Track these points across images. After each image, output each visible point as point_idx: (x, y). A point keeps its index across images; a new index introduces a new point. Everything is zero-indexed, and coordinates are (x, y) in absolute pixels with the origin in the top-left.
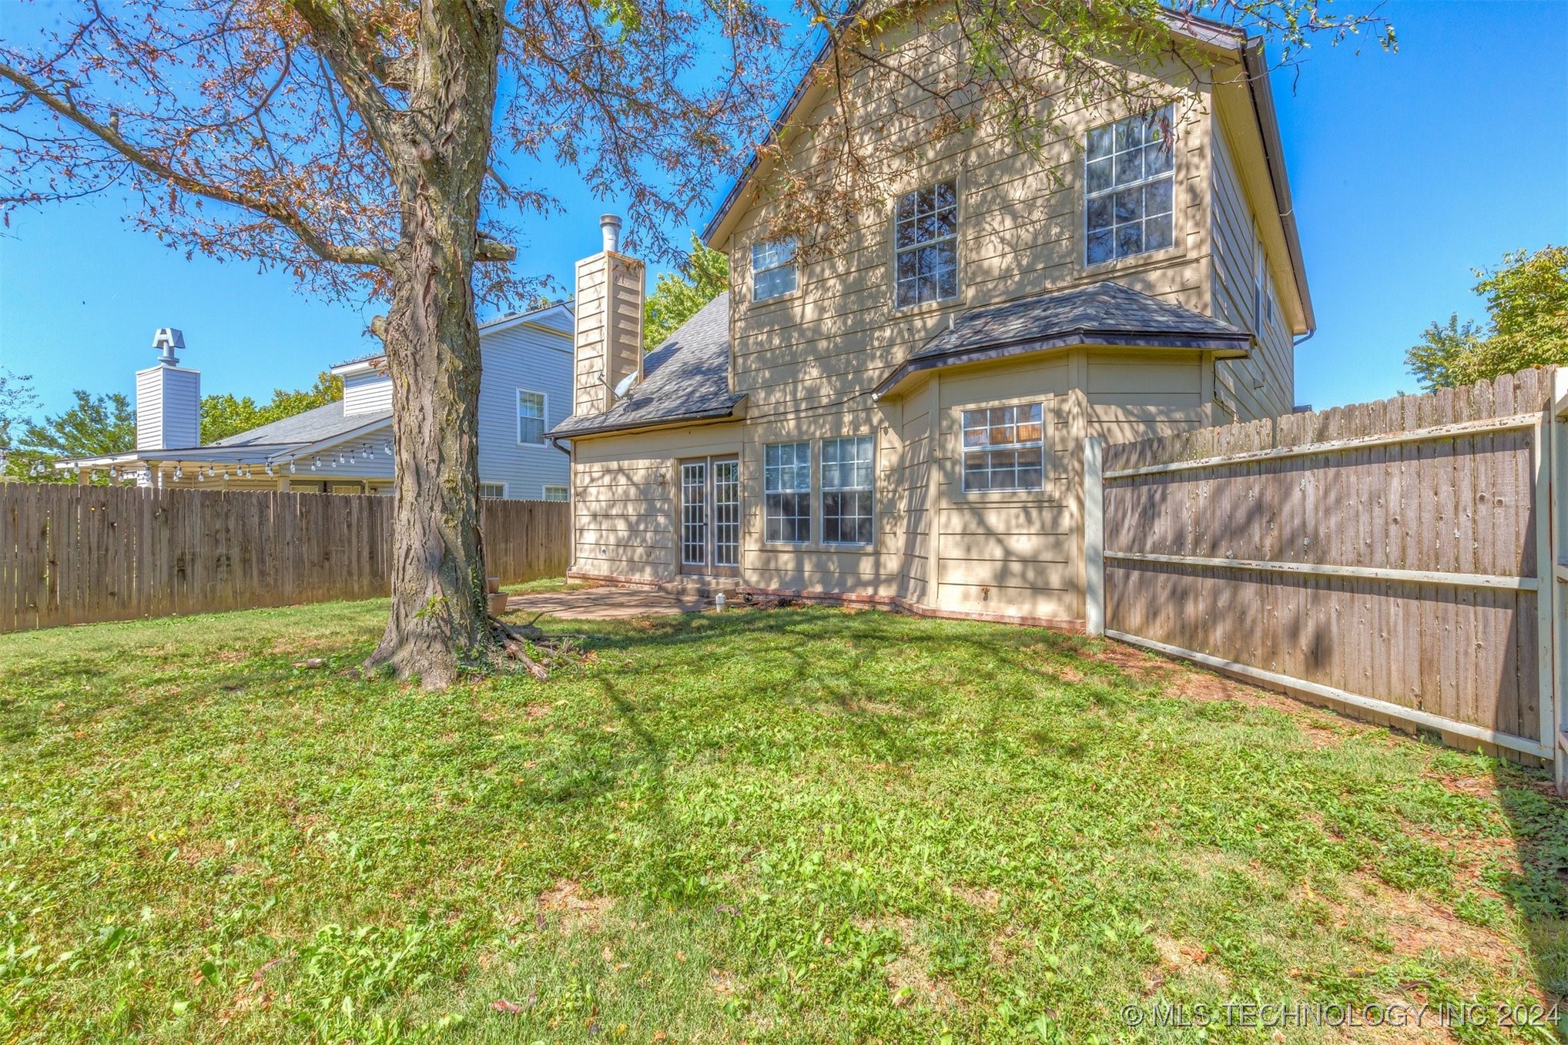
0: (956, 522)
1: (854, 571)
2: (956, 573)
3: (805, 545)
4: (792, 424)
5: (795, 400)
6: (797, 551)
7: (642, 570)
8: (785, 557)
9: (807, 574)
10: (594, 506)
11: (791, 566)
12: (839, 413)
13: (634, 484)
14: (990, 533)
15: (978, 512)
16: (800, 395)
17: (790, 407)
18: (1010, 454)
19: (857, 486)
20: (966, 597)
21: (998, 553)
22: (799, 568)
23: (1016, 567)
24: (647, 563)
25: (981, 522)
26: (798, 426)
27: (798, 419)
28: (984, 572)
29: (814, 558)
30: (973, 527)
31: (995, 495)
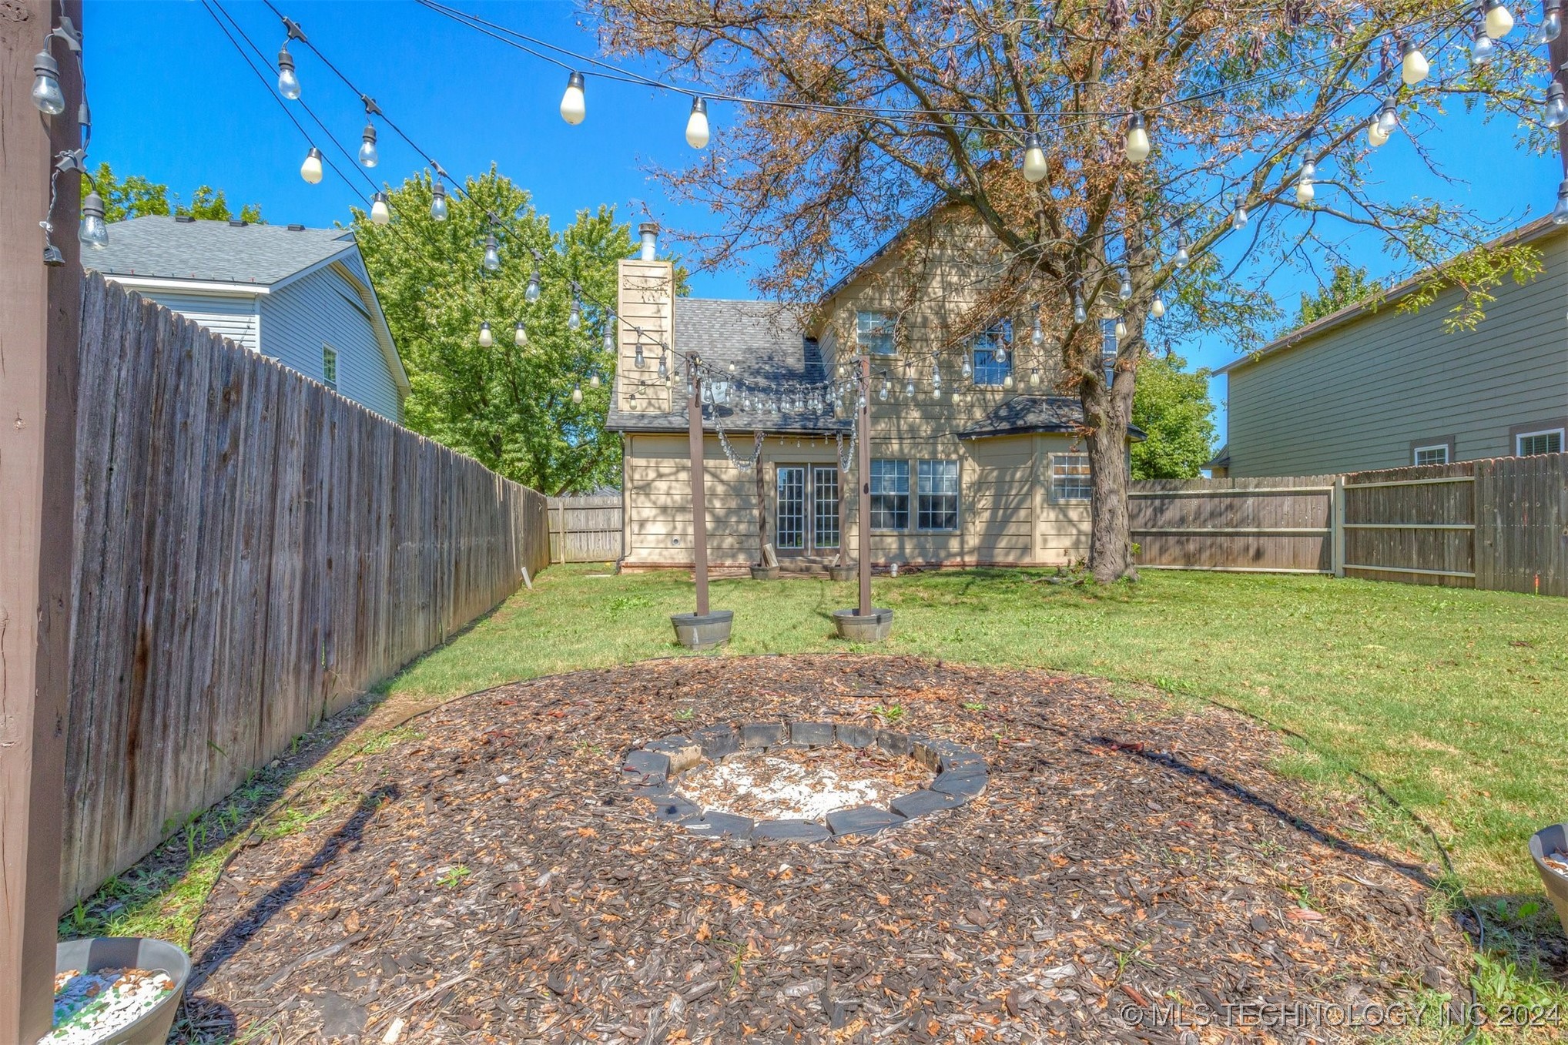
0: (1052, 516)
1: (946, 547)
2: (1053, 543)
3: (906, 531)
4: (896, 447)
5: (899, 431)
6: (901, 536)
7: (734, 556)
8: (889, 540)
9: (908, 551)
10: (663, 500)
11: (894, 546)
12: (935, 444)
13: (722, 481)
14: (1070, 521)
15: (1063, 510)
16: (904, 427)
17: (894, 434)
18: (1077, 480)
19: (946, 491)
20: (1058, 555)
21: (1074, 532)
22: (902, 548)
23: (1083, 538)
24: (740, 550)
25: (1065, 516)
26: (901, 450)
27: (901, 444)
28: (1067, 542)
29: (915, 540)
30: (1061, 517)
31: (1073, 501)
